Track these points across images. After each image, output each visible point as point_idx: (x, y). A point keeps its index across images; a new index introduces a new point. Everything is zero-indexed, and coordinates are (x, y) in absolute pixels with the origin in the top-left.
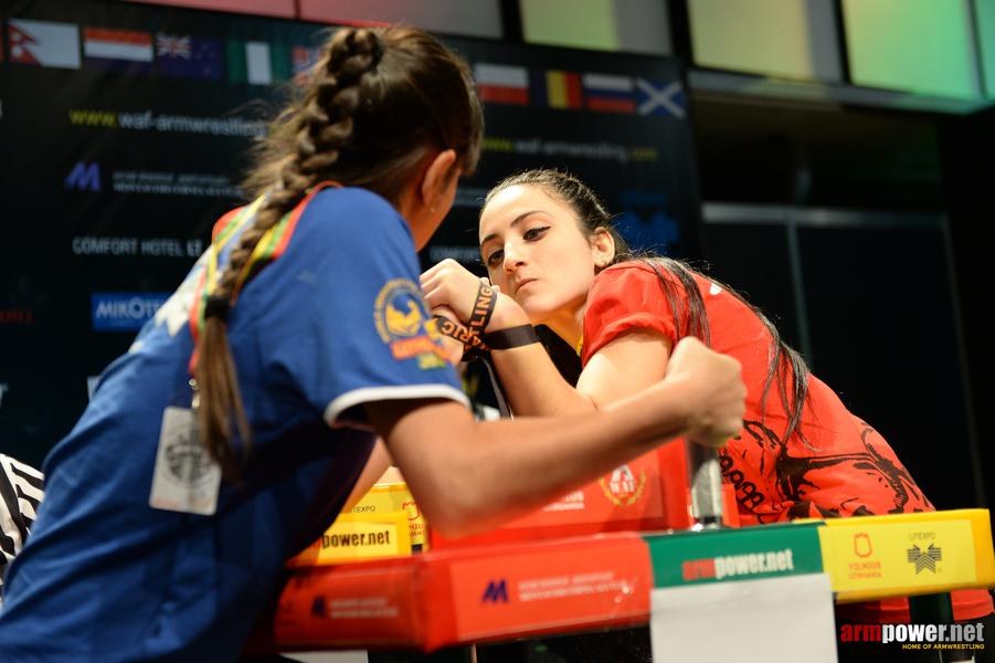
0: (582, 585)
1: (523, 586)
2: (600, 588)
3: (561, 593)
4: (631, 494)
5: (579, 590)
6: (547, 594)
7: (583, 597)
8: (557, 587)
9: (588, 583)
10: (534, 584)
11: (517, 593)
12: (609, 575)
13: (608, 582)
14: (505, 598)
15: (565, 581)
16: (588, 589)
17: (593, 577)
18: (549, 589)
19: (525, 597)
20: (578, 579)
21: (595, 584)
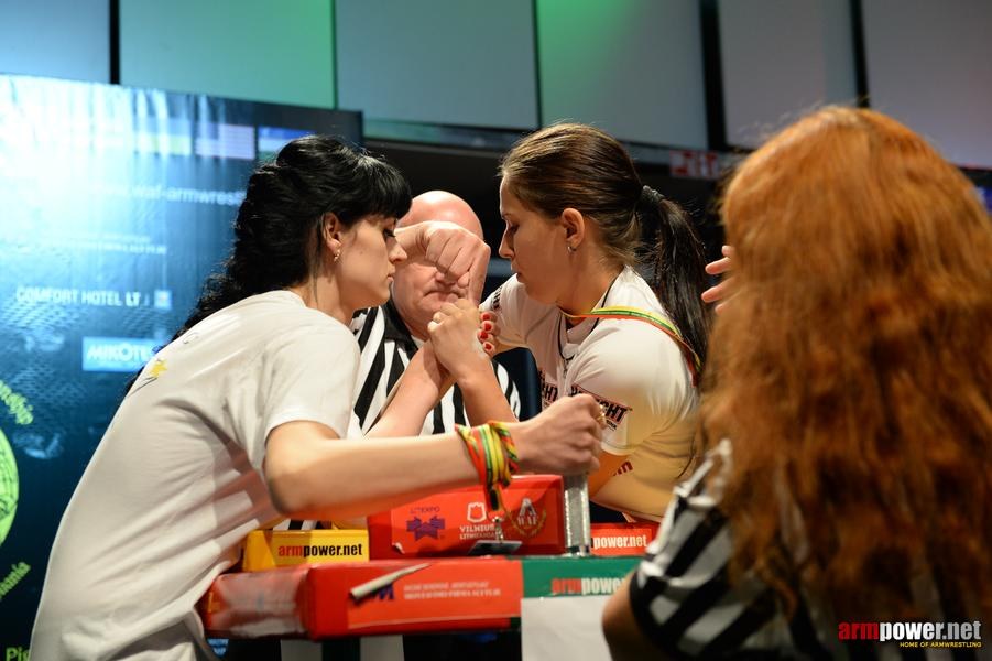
0: (459, 590)
1: (407, 588)
2: (476, 593)
3: (441, 595)
4: (534, 527)
5: (457, 594)
6: (429, 595)
7: (461, 599)
8: (438, 590)
9: (465, 589)
10: (418, 587)
11: (402, 593)
12: (484, 584)
13: (484, 589)
14: (391, 597)
15: (446, 586)
16: (464, 593)
17: (470, 585)
18: (432, 591)
19: (409, 597)
20: (455, 585)
21: (471, 590)
